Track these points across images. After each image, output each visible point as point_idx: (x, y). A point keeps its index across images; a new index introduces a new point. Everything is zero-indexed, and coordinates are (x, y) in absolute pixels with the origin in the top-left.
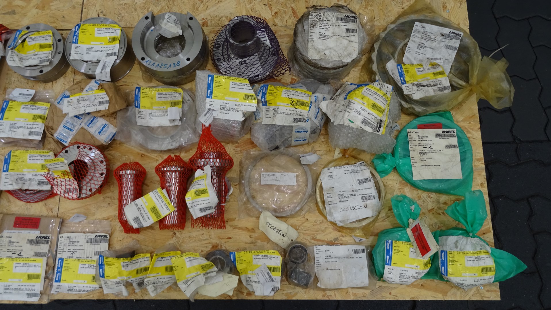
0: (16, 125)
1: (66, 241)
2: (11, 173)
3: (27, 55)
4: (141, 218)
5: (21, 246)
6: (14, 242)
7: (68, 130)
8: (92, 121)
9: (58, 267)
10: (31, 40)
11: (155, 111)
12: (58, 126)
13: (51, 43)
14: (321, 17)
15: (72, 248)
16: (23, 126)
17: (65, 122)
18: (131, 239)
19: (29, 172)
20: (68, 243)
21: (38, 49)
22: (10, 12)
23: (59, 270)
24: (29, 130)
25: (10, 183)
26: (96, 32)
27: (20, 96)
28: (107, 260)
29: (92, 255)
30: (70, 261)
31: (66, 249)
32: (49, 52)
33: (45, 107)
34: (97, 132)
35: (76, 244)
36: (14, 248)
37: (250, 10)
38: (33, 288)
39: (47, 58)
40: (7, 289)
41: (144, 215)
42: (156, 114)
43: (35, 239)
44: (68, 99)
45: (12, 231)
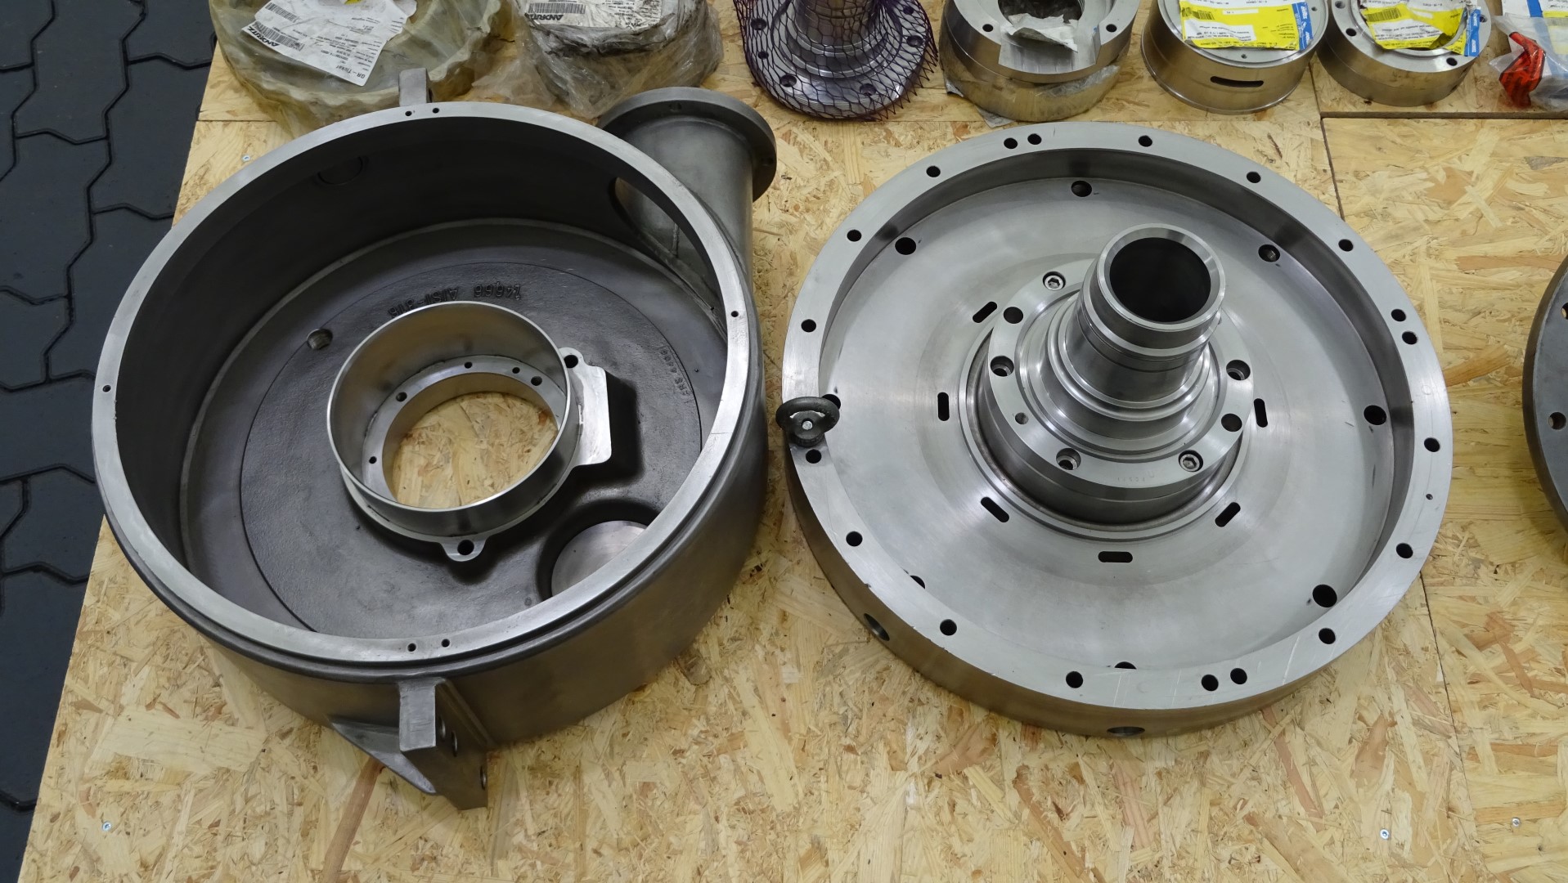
14: (627, 21)
37: (831, 164)
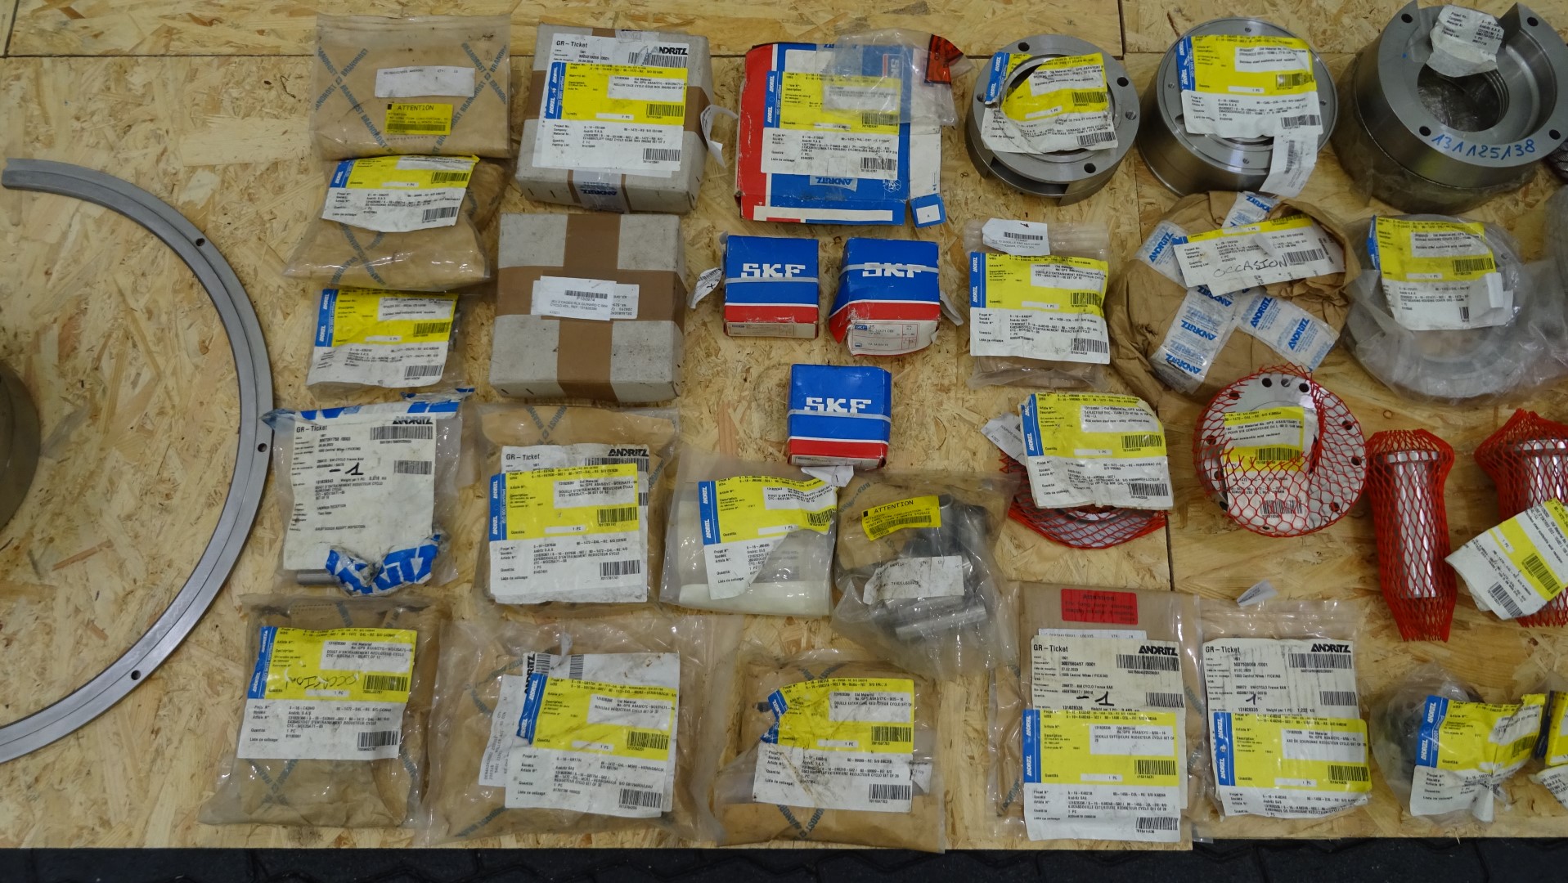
0: (1030, 320)
1: (1228, 663)
2: (1051, 458)
3: (1028, 123)
4: (1506, 588)
5: (1106, 676)
6: (1080, 664)
7: (1197, 336)
8: (1261, 311)
9: (1217, 737)
10: (1042, 80)
11: (1412, 285)
12: (1168, 320)
13: (1103, 89)
15: (1248, 683)
16: (1050, 324)
17: (1185, 314)
18: (1408, 658)
19: (1091, 458)
20: (1233, 667)
21: (1071, 105)
22: (914, 7)
23: (1223, 747)
24: (1073, 335)
25: (1060, 486)
26: (1237, 58)
27: (1008, 239)
28: (1457, 712)
29: (1313, 703)
30: (1252, 720)
31: (1231, 684)
32: (1101, 114)
33: (1096, 271)
34: (1286, 342)
35: (1258, 670)
36: (1082, 681)
38: (1160, 801)
39: (1104, 131)
40: (1081, 805)
41: (1512, 579)
42: (1419, 294)
43: (1137, 654)
44: (1185, 246)
45: (1064, 631)
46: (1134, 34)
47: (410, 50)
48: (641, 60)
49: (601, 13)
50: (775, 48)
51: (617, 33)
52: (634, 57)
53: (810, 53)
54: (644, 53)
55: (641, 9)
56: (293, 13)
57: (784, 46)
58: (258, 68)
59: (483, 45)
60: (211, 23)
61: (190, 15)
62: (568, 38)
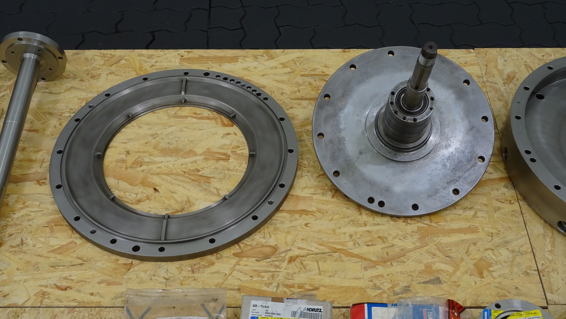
46: (551, 295)
47: (174, 307)
48: (298, 315)
49: (270, 284)
50: (366, 305)
51: (285, 300)
52: (294, 314)
53: (384, 309)
54: (299, 311)
55: (291, 281)
56: (109, 284)
57: (371, 305)
58: (89, 314)
59: (212, 304)
60: (66, 289)
61: (55, 285)
62: (259, 303)
